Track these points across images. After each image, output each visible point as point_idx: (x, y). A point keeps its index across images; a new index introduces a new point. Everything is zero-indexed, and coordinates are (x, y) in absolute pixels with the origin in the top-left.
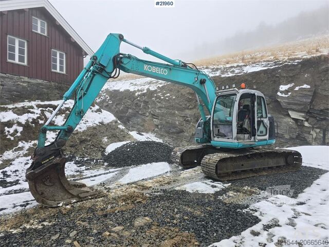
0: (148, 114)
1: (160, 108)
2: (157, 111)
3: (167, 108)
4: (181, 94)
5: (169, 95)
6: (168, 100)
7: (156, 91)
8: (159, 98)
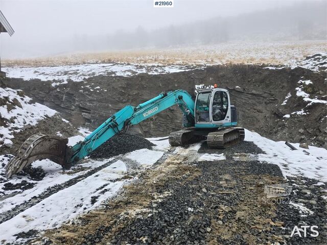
0: (73, 107)
1: (90, 101)
2: (88, 104)
3: (100, 101)
4: (113, 87)
5: (98, 87)
6: (100, 93)
7: (82, 82)
8: (88, 90)
